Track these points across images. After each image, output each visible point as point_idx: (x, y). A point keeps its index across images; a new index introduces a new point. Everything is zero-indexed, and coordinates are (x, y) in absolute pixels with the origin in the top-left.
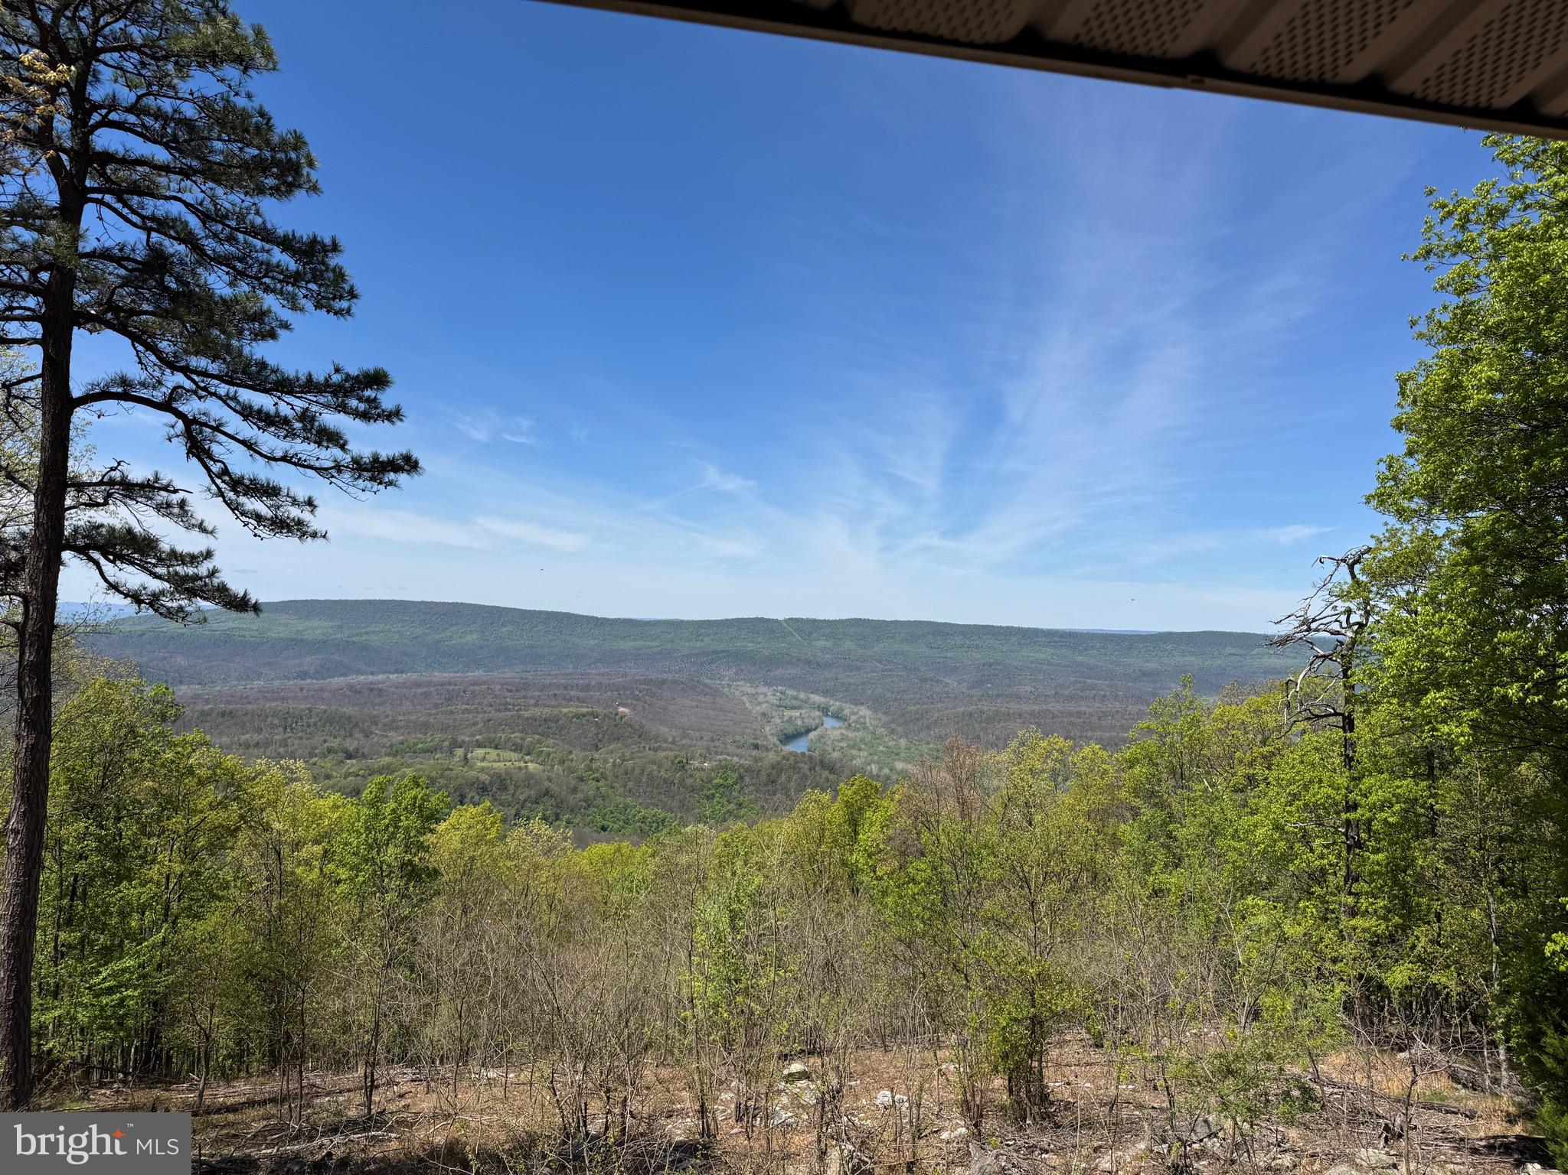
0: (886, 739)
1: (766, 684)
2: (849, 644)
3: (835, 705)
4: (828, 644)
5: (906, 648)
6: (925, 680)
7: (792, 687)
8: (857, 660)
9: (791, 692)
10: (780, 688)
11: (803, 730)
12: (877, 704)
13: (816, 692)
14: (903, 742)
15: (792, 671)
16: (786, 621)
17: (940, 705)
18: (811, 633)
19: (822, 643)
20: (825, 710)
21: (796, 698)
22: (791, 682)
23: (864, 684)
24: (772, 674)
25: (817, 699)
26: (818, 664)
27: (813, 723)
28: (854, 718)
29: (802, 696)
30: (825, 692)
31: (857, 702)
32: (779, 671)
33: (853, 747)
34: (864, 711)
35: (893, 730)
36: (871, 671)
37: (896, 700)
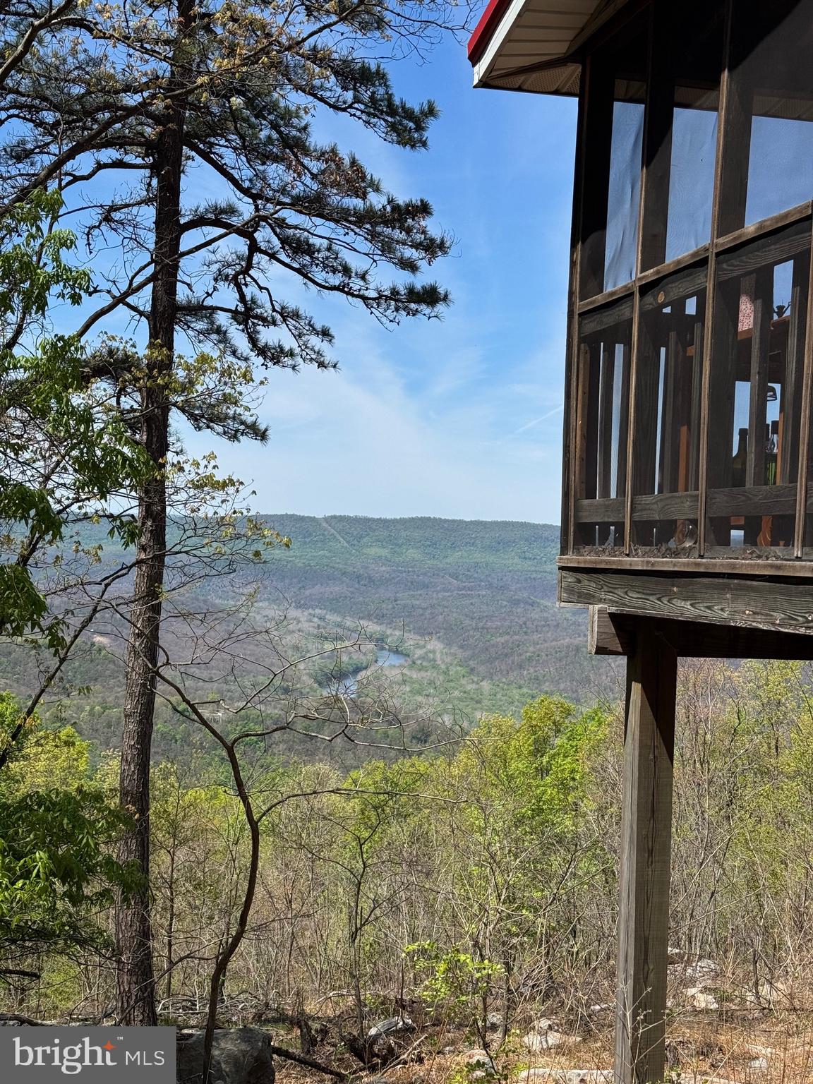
0: (463, 681)
1: (299, 606)
2: (412, 553)
3: (394, 635)
4: (384, 552)
5: (490, 558)
6: (517, 603)
7: (334, 610)
8: (425, 574)
9: (333, 618)
10: (318, 611)
11: (351, 669)
12: (450, 633)
13: (368, 617)
14: (486, 685)
15: (335, 589)
16: (327, 519)
17: (536, 637)
18: (361, 537)
19: (373, 551)
20: (380, 641)
21: (339, 625)
22: (333, 604)
23: (432, 606)
24: (307, 593)
25: (372, 627)
26: (371, 580)
27: (364, 660)
28: (419, 652)
29: (349, 623)
30: (380, 618)
31: (423, 632)
32: (317, 589)
33: (419, 693)
34: (435, 645)
35: (472, 670)
36: (444, 590)
37: (477, 629)
